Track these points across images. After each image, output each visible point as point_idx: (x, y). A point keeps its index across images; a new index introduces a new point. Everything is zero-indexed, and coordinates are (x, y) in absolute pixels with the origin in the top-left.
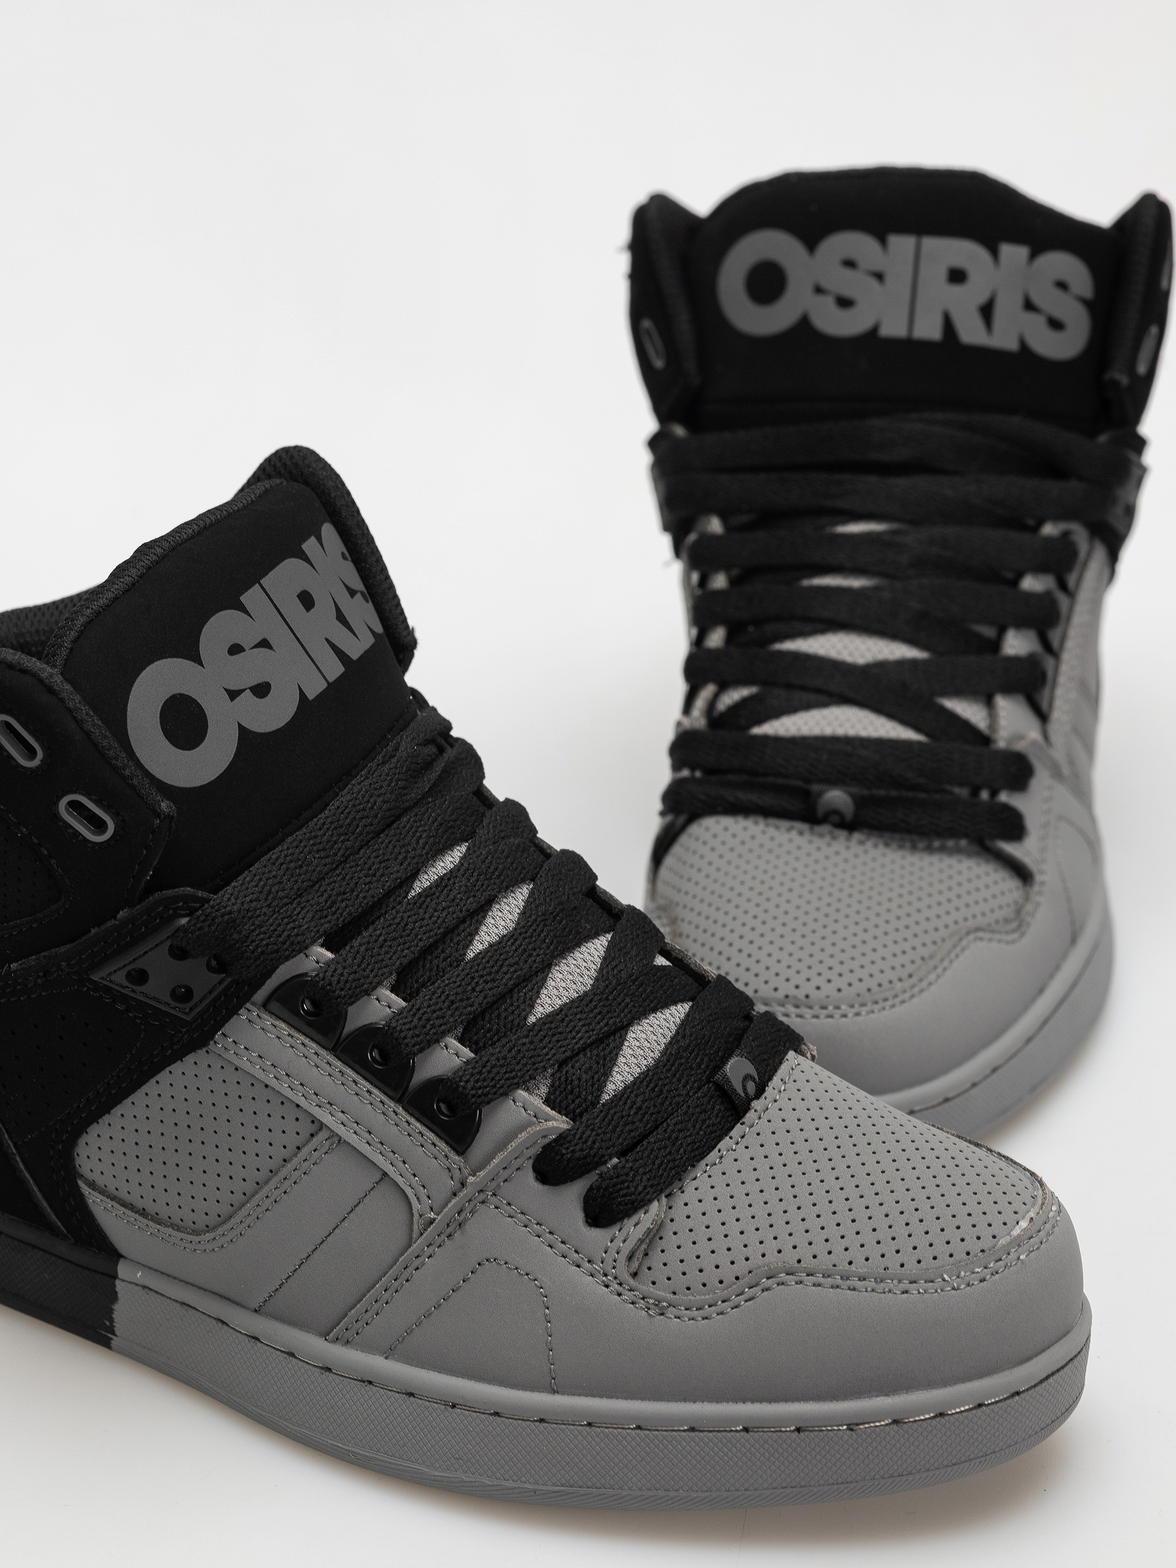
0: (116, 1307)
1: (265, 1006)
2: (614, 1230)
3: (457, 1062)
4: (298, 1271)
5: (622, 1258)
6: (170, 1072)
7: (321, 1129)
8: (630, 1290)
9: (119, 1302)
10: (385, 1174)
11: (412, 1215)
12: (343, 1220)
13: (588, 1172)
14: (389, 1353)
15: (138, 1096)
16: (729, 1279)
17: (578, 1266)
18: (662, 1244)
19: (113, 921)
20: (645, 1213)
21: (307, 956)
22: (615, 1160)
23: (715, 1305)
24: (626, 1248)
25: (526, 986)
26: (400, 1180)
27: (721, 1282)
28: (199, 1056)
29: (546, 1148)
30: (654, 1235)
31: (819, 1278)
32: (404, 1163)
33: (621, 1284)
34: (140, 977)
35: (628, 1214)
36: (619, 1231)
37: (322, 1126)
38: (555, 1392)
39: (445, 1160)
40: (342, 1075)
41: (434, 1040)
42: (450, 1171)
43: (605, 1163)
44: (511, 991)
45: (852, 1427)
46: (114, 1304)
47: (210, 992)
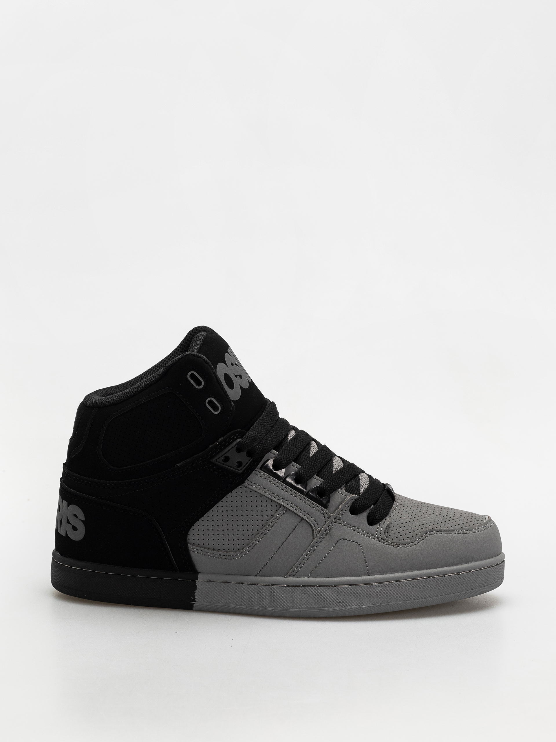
0: (196, 591)
1: (261, 469)
2: (378, 525)
3: (320, 482)
4: (273, 557)
5: (383, 532)
6: (227, 497)
7: (280, 507)
8: (387, 541)
9: (198, 589)
10: (302, 519)
11: (313, 530)
12: (288, 537)
13: (366, 509)
14: (310, 575)
15: (215, 508)
16: (415, 535)
17: (369, 537)
18: (391, 529)
19: (209, 448)
20: (385, 520)
21: (271, 453)
22: (373, 506)
23: (413, 542)
24: (383, 530)
25: (329, 463)
26: (307, 519)
27: (413, 536)
28: (238, 489)
29: (353, 503)
30: (388, 527)
31: (440, 532)
32: (308, 514)
33: (383, 540)
34: (227, 459)
35: (381, 520)
36: (379, 525)
37: (281, 505)
38: (369, 575)
39: (322, 511)
40: (286, 489)
41: (311, 477)
42: (323, 515)
43: (370, 507)
44: (326, 464)
45: (459, 574)
46: (195, 591)
47: (247, 464)
